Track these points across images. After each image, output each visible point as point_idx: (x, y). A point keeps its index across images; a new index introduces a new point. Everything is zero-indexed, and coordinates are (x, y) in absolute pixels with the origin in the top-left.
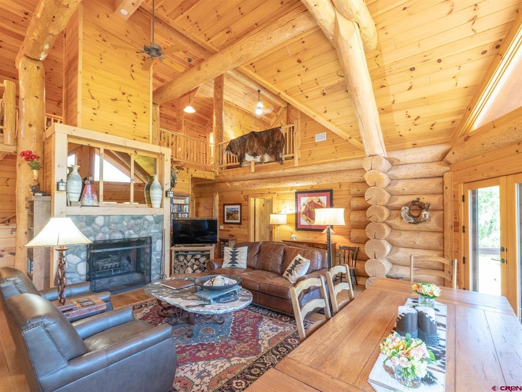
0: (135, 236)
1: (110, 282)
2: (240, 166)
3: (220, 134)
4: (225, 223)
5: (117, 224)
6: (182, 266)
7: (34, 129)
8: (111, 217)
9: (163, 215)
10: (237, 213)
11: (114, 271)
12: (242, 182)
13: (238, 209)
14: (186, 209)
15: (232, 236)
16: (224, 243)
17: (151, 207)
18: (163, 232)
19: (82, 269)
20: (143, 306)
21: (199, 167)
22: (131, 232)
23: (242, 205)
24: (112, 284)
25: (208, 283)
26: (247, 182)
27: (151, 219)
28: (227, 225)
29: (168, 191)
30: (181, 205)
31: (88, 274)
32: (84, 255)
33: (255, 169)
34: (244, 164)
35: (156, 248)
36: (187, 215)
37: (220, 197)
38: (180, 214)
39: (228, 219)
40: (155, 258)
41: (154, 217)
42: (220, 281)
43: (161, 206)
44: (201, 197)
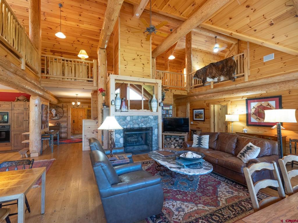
0: (144, 126)
1: (133, 148)
2: (203, 85)
3: (190, 68)
4: (194, 120)
5: (136, 120)
6: (168, 144)
7: (103, 78)
8: (133, 117)
9: (158, 116)
10: (202, 114)
11: (136, 143)
12: (204, 95)
13: (202, 112)
14: (170, 112)
15: (199, 128)
16: (194, 132)
17: (152, 111)
18: (158, 125)
19: (122, 141)
20: (148, 163)
21: (178, 89)
22: (143, 124)
23: (205, 109)
24: (135, 149)
25: (183, 156)
26: (208, 95)
27: (152, 118)
28: (195, 122)
29: (160, 103)
30: (168, 110)
31: (124, 143)
32: (122, 135)
33: (214, 86)
34: (206, 84)
35: (154, 133)
36: (171, 115)
37: (190, 105)
38: (167, 115)
39: (196, 118)
40: (154, 138)
41: (153, 117)
42: (190, 155)
43: (157, 111)
44: (179, 105)
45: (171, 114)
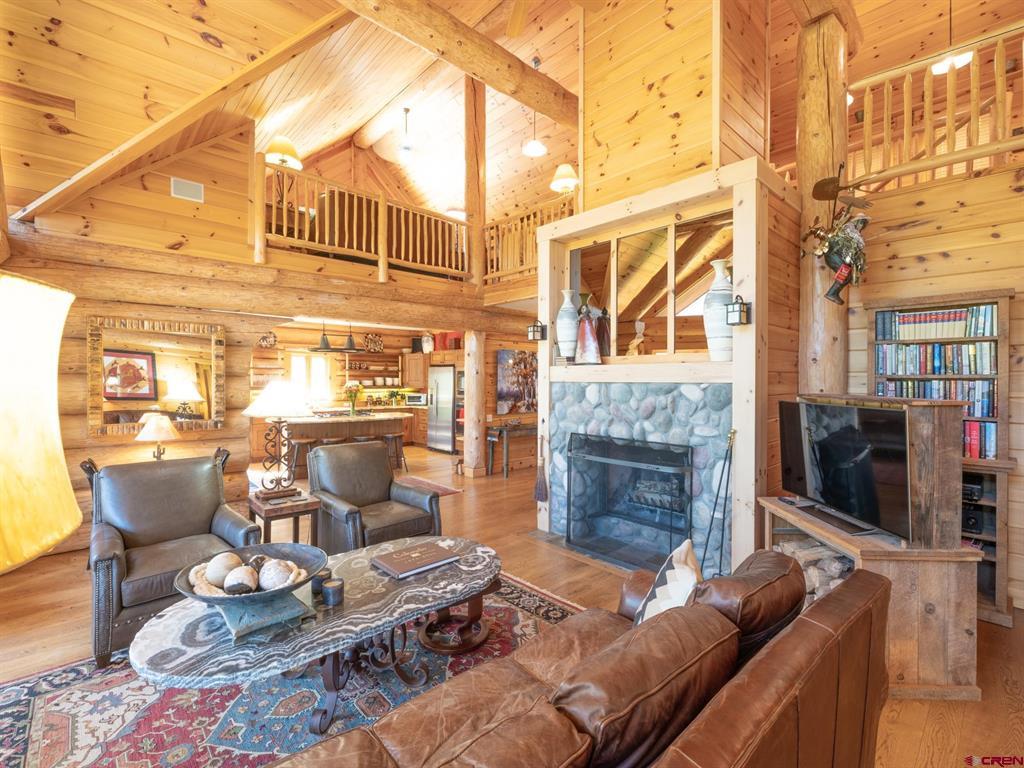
5: (620, 403)
8: (611, 386)
9: (731, 385)
22: (647, 425)
27: (695, 394)
30: (943, 344)
36: (981, 387)
41: (704, 390)
45: (987, 372)
